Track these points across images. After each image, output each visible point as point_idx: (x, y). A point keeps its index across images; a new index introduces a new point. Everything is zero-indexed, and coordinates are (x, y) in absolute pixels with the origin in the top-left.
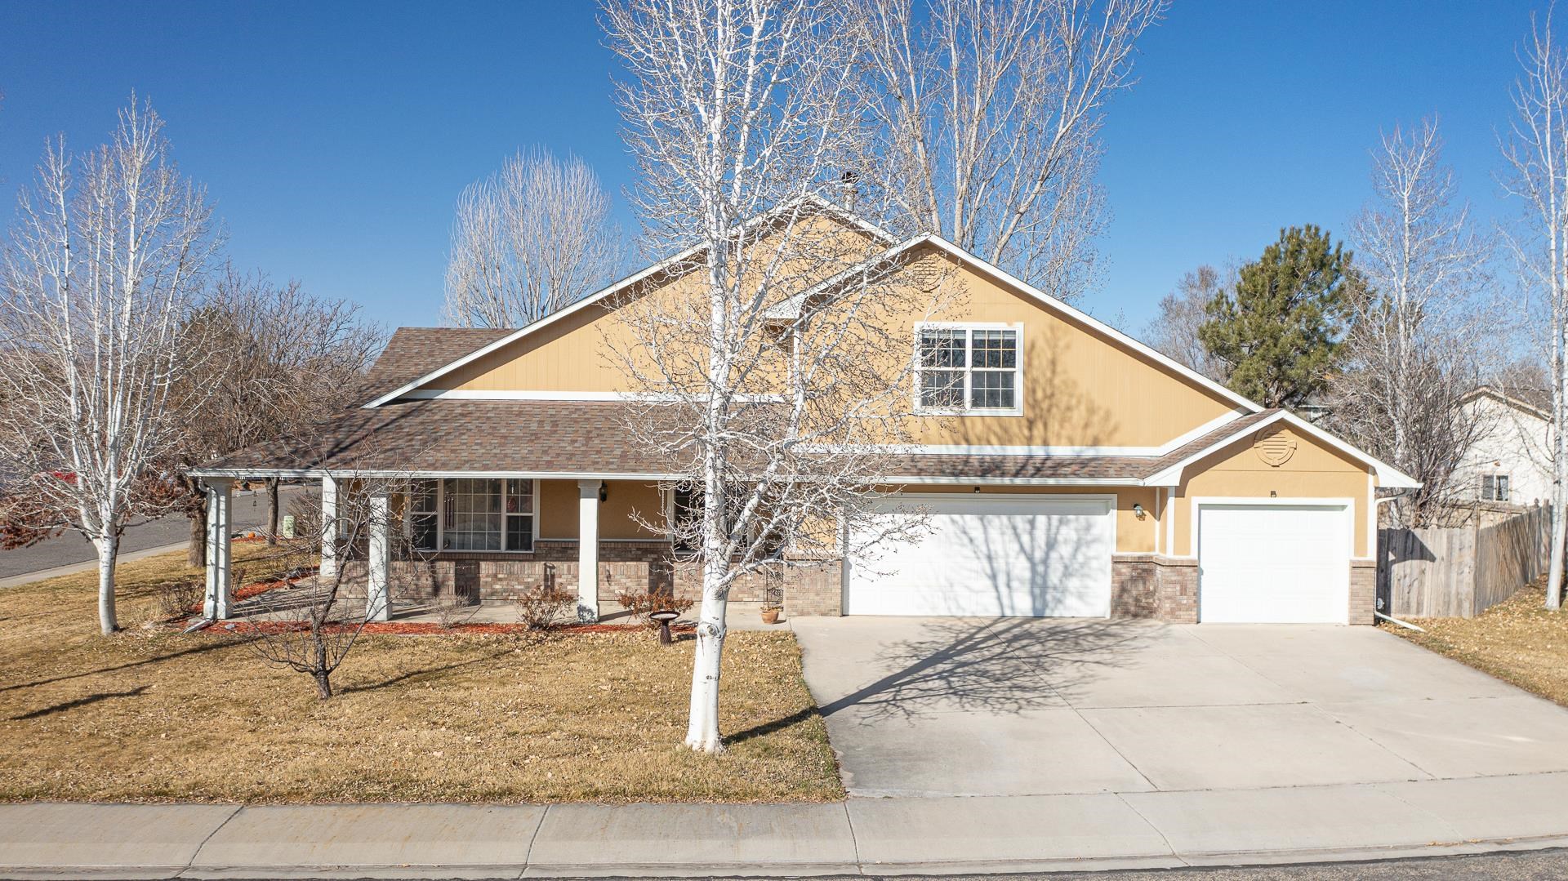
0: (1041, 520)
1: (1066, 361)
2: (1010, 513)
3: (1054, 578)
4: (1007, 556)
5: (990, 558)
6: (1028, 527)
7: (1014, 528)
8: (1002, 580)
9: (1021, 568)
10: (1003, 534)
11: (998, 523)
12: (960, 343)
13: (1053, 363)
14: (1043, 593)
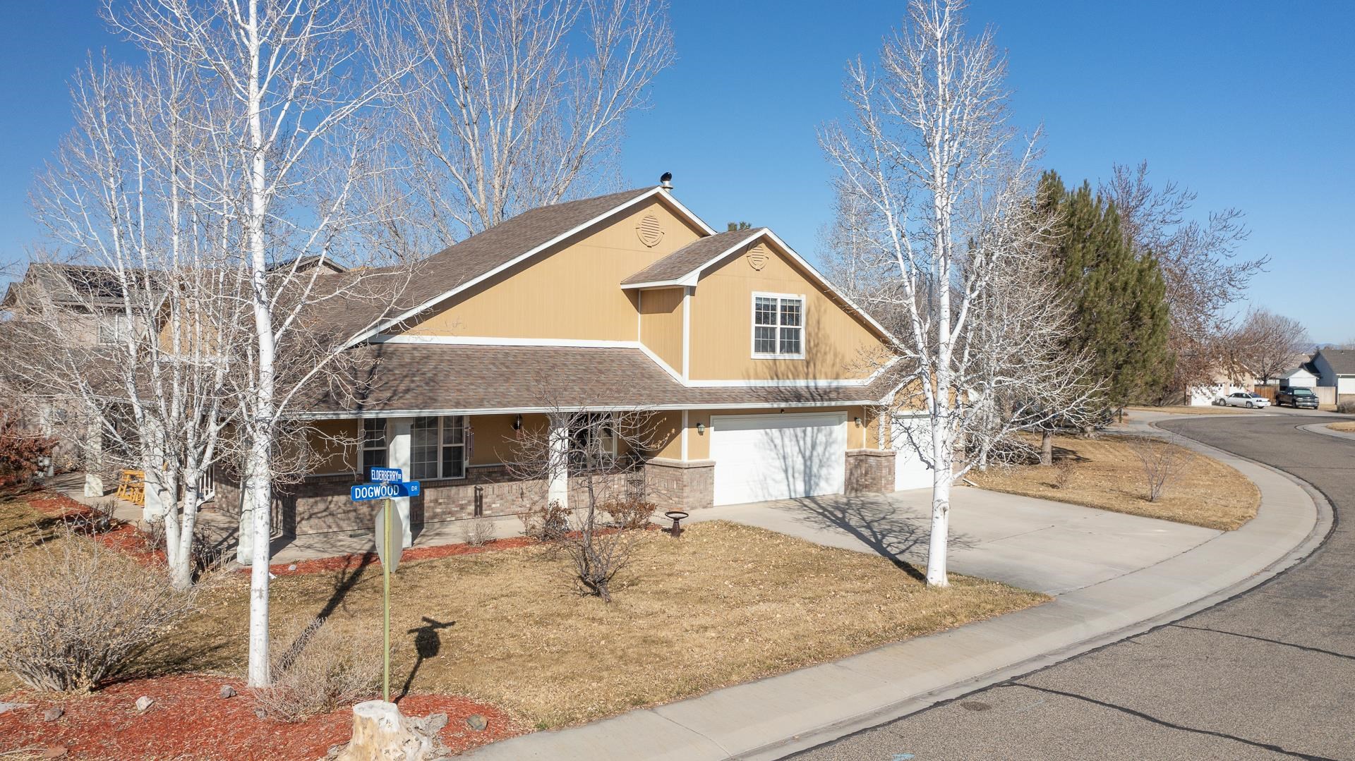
0: (809, 429)
2: (794, 426)
4: (793, 455)
5: (784, 458)
6: (803, 435)
7: (796, 436)
8: (790, 471)
9: (800, 463)
10: (791, 441)
12: (774, 308)
13: (818, 322)
14: (810, 480)
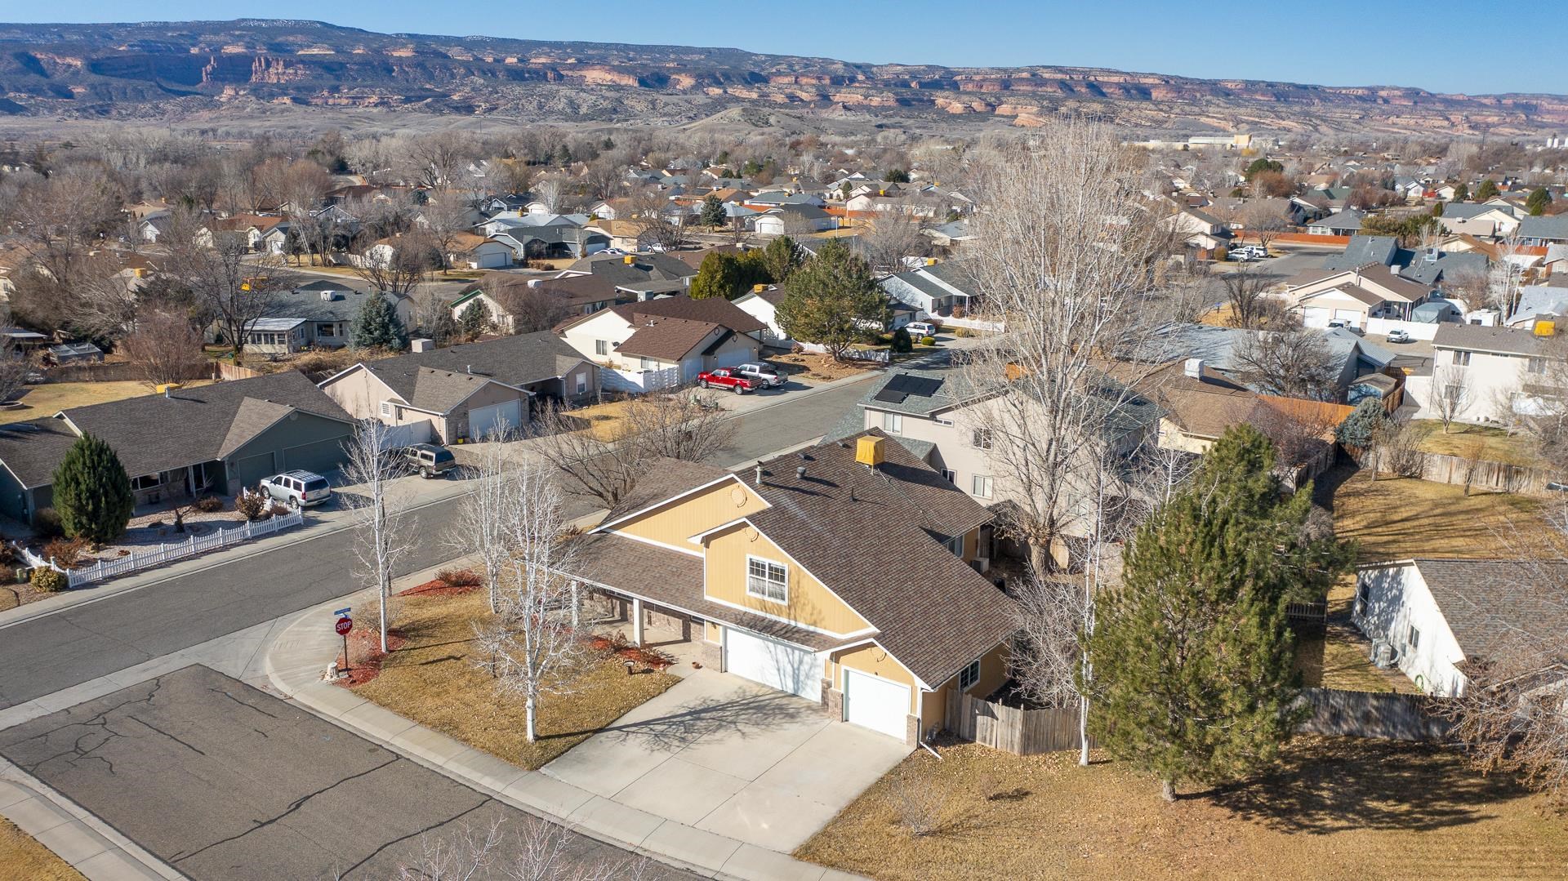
0: (796, 651)
1: (804, 582)
3: (802, 678)
4: (784, 663)
5: (777, 662)
6: (792, 653)
7: (787, 653)
8: (782, 674)
9: (789, 669)
10: (782, 653)
11: (779, 647)
12: (764, 567)
14: (798, 685)
